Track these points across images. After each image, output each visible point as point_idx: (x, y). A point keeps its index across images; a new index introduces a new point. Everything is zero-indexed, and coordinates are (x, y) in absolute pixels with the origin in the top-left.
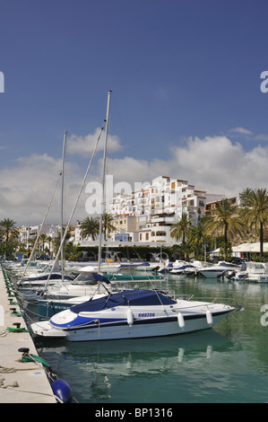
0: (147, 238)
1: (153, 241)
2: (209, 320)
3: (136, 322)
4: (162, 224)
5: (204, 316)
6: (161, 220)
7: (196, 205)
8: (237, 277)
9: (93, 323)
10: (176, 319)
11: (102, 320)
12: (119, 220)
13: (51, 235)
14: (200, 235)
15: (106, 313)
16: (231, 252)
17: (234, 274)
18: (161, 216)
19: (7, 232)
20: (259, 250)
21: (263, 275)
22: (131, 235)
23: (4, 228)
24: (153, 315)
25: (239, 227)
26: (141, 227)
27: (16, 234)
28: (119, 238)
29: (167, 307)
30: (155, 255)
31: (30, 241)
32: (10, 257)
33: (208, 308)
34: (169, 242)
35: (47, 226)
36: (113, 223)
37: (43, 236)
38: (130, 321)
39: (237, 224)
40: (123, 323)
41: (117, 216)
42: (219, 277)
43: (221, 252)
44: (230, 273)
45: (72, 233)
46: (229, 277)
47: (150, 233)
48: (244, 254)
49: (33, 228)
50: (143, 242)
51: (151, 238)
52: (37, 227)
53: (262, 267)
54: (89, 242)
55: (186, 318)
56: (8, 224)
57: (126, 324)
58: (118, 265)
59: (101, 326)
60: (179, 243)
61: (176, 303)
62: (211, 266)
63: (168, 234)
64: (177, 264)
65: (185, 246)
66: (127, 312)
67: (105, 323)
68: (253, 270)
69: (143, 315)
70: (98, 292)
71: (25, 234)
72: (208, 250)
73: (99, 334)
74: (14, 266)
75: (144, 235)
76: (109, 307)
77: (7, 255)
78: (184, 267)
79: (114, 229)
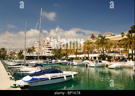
0: (45, 54)
1: (47, 55)
2: (73, 77)
3: (52, 79)
4: (49, 50)
5: (71, 76)
6: (49, 49)
7: (58, 45)
8: (70, 64)
9: (38, 80)
10: (63, 77)
11: (41, 79)
12: (37, 49)
13: (17, 53)
14: (60, 53)
15: (42, 77)
16: (68, 57)
17: (70, 63)
18: (49, 48)
19: (3, 51)
20: (75, 57)
21: (78, 63)
22: (40, 53)
23: (2, 51)
24: (57, 76)
25: (70, 51)
26: (43, 51)
27: (6, 52)
28: (37, 53)
29: (61, 74)
30: (47, 58)
31: (10, 54)
32: (4, 59)
33: (72, 73)
34: (51, 55)
35: (15, 50)
36: (35, 49)
37: (14, 53)
38: (50, 79)
39: (69, 50)
40: (47, 79)
41: (36, 48)
42: (65, 64)
43: (65, 57)
44: (69, 63)
45: (23, 52)
46: (69, 64)
47: (45, 52)
48: (70, 58)
49: (11, 51)
50: (44, 55)
51: (46, 54)
52: (12, 50)
53: (77, 61)
54: (28, 55)
55: (66, 77)
56: (3, 49)
57: (49, 79)
58: (43, 61)
59: (40, 81)
60: (54, 55)
61: (63, 72)
62: (63, 61)
63: (50, 53)
64: (53, 61)
65: (56, 56)
66: (49, 76)
67: (42, 79)
68: (75, 62)
69: (54, 76)
70: (38, 69)
71: (8, 52)
72: (62, 57)
73: (40, 83)
74: (5, 62)
75: (44, 53)
76: (43, 74)
77: (3, 58)
78: (56, 62)
79: (35, 51)
